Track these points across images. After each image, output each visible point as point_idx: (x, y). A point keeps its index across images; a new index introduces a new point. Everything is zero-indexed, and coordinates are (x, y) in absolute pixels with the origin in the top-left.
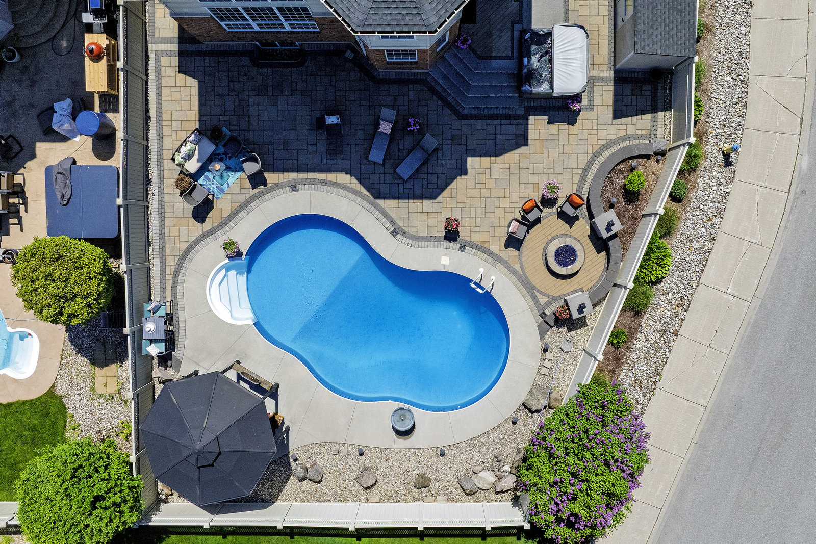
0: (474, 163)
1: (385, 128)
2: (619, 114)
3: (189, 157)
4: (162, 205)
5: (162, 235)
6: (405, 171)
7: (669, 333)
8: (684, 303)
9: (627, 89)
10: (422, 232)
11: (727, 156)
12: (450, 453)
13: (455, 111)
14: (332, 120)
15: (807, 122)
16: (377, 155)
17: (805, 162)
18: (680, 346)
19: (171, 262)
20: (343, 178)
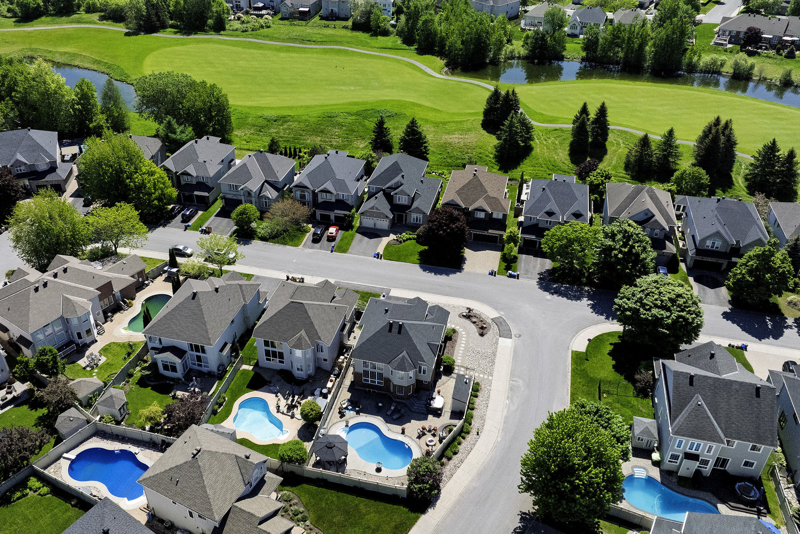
0: (412, 421)
1: (393, 408)
2: (451, 419)
3: (344, 404)
4: (333, 413)
5: (330, 419)
6: (395, 417)
7: (457, 467)
8: (462, 461)
9: (453, 414)
10: (396, 431)
11: (478, 433)
12: (389, 479)
13: (410, 410)
14: (380, 405)
15: (501, 431)
16: (389, 413)
17: (499, 439)
18: (459, 470)
19: (330, 424)
20: (379, 417)
